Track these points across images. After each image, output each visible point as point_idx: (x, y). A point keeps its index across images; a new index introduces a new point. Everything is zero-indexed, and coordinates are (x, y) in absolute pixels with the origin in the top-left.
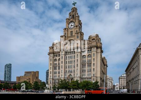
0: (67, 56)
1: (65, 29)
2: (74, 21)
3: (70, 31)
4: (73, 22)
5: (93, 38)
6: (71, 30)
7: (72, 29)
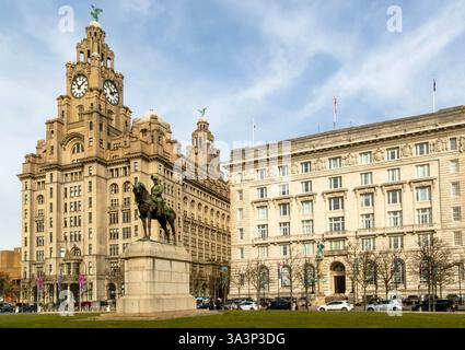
0: (66, 186)
1: (62, 98)
2: (86, 72)
3: (76, 103)
4: (84, 76)
5: (143, 127)
6: (78, 102)
7: (80, 98)
